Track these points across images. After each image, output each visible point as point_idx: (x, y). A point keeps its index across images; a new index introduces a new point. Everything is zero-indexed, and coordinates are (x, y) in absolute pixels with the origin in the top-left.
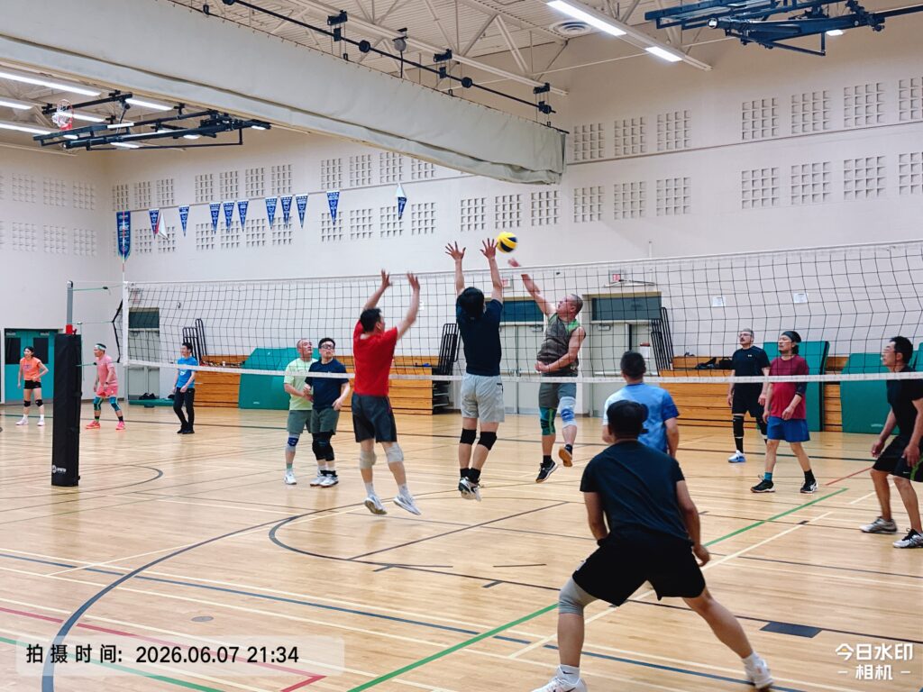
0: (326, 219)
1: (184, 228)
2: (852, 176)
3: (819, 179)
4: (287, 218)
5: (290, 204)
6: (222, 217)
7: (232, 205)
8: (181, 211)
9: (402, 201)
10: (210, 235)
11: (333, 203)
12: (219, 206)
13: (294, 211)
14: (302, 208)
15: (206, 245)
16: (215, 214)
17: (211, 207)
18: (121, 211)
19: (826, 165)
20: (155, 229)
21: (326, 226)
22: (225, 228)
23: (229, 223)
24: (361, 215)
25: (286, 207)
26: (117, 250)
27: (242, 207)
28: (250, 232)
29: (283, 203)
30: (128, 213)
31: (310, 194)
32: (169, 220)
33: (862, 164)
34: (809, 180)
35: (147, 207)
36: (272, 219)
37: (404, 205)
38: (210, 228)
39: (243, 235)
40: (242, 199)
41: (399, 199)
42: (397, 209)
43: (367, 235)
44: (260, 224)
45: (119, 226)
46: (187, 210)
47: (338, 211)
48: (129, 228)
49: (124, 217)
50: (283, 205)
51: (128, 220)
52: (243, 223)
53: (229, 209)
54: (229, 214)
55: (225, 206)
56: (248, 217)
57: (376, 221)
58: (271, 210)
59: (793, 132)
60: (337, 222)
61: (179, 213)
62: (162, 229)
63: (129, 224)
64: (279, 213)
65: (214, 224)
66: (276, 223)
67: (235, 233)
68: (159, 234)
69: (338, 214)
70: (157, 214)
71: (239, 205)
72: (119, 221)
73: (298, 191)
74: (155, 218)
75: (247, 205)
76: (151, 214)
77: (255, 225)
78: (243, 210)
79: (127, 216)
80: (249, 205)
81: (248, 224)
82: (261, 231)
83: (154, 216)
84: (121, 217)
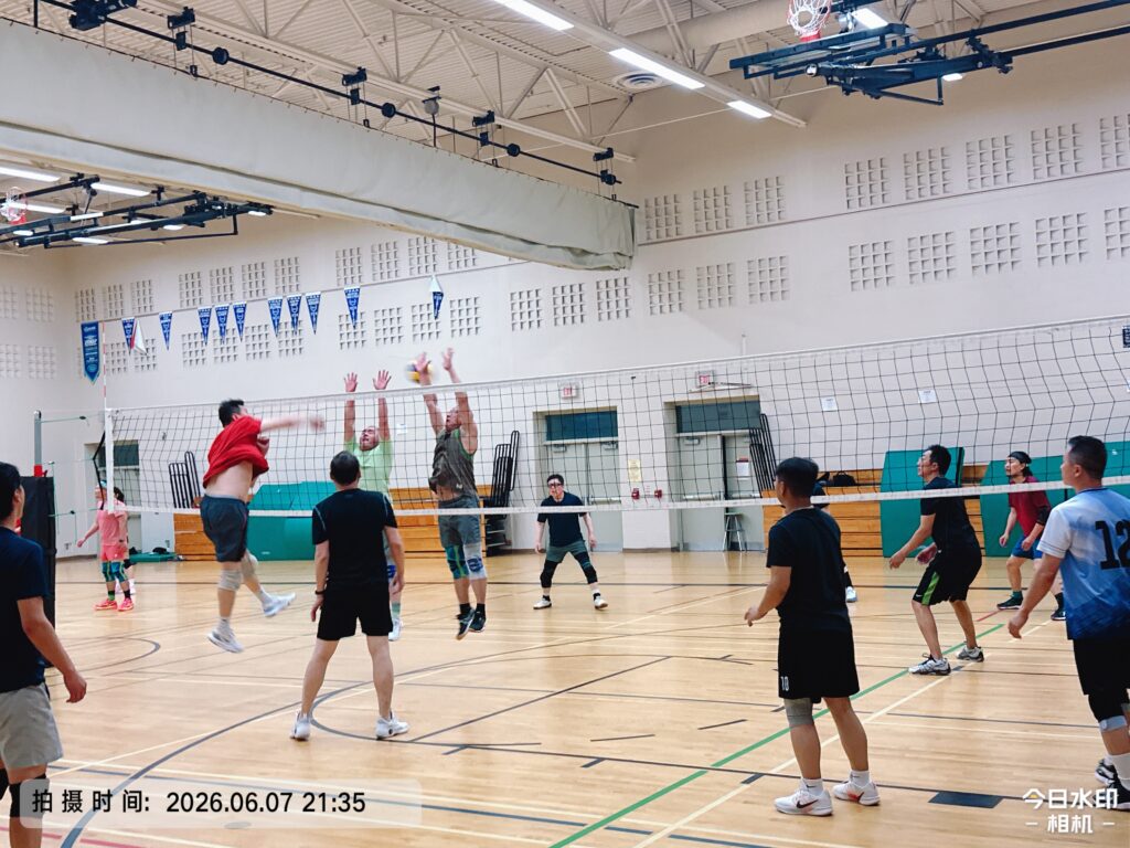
0: (344, 321)
1: (167, 340)
2: (980, 247)
3: (942, 252)
4: (295, 322)
5: (298, 306)
6: (214, 325)
7: (227, 309)
8: (162, 318)
9: (438, 296)
10: (199, 347)
11: (353, 302)
12: (210, 311)
13: (304, 314)
14: (314, 310)
15: (195, 359)
16: (205, 321)
17: (200, 312)
18: (86, 321)
19: (949, 236)
20: (131, 343)
21: (345, 331)
22: (219, 337)
23: (223, 331)
24: (387, 315)
25: (294, 309)
26: (83, 371)
27: (239, 311)
28: (250, 342)
29: (289, 304)
30: (96, 324)
31: (322, 292)
32: (147, 330)
33: (992, 233)
34: (929, 254)
35: (120, 317)
36: (276, 325)
37: (440, 301)
38: (200, 339)
39: (241, 346)
40: (239, 301)
41: (435, 294)
42: (432, 306)
43: (396, 340)
44: (263, 331)
45: (84, 340)
46: (170, 318)
47: (358, 312)
48: (98, 342)
49: (91, 330)
50: (290, 307)
51: (96, 333)
52: (240, 331)
53: (223, 314)
54: (222, 320)
55: (218, 311)
56: (247, 323)
57: (407, 321)
58: (275, 313)
59: (908, 198)
60: (359, 326)
61: (158, 323)
62: (139, 342)
63: (97, 338)
64: (286, 316)
65: (205, 333)
66: (282, 329)
67: (231, 344)
68: (135, 348)
69: (359, 315)
70: (132, 323)
71: (235, 309)
72: (85, 335)
73: (308, 289)
74: (129, 328)
75: (244, 308)
76: (125, 324)
77: (256, 333)
78: (240, 314)
79: (94, 328)
80: (247, 308)
81: (247, 332)
82: (263, 340)
83: (129, 326)
84: (87, 329)
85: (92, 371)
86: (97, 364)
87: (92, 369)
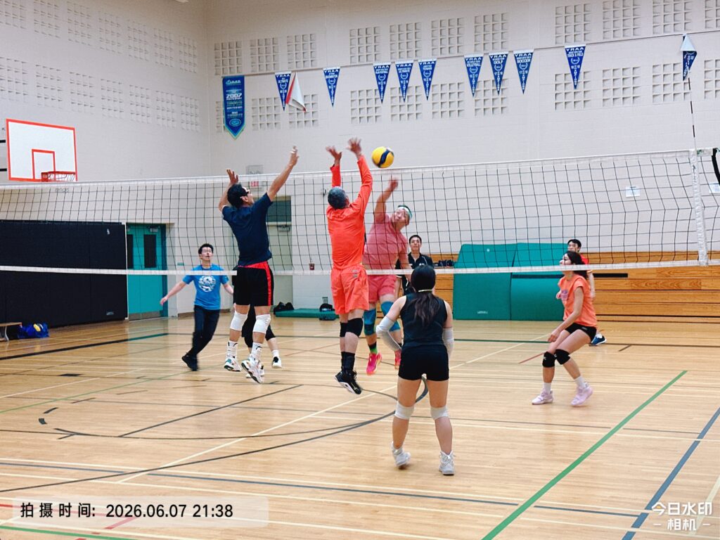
0: (561, 80)
1: (332, 96)
4: (499, 80)
5: (504, 63)
6: (393, 81)
7: (410, 66)
8: (327, 74)
9: (689, 55)
10: (372, 104)
11: (575, 61)
12: (388, 68)
13: (511, 71)
14: (524, 68)
15: (367, 116)
16: (382, 78)
17: (376, 68)
18: (228, 74)
20: (285, 99)
21: (561, 89)
22: (397, 93)
23: (404, 88)
24: (619, 74)
25: (498, 66)
26: (223, 124)
27: (425, 68)
28: (438, 99)
29: (492, 62)
30: (242, 78)
32: (306, 87)
35: (272, 71)
36: (474, 83)
37: (692, 61)
38: (374, 95)
39: (426, 106)
40: (426, 58)
41: (685, 53)
44: (455, 89)
45: (225, 94)
46: (337, 73)
48: (243, 96)
49: (235, 84)
50: (493, 65)
51: (241, 87)
52: (427, 89)
53: (405, 71)
54: (404, 77)
55: (398, 67)
56: (436, 80)
58: (473, 72)
60: (580, 86)
61: (322, 79)
62: (297, 94)
63: (243, 92)
64: (486, 73)
65: (381, 90)
66: (480, 87)
67: (412, 101)
68: (290, 104)
69: (582, 74)
70: (288, 78)
71: (421, 66)
72: (226, 89)
73: (516, 46)
74: (284, 85)
75: (433, 66)
76: (278, 78)
77: (446, 90)
78: (428, 72)
79: (239, 82)
80: (436, 65)
81: (435, 90)
82: (455, 98)
83: (284, 81)
84: (229, 83)
85: (234, 121)
86: (242, 119)
87: (235, 123)
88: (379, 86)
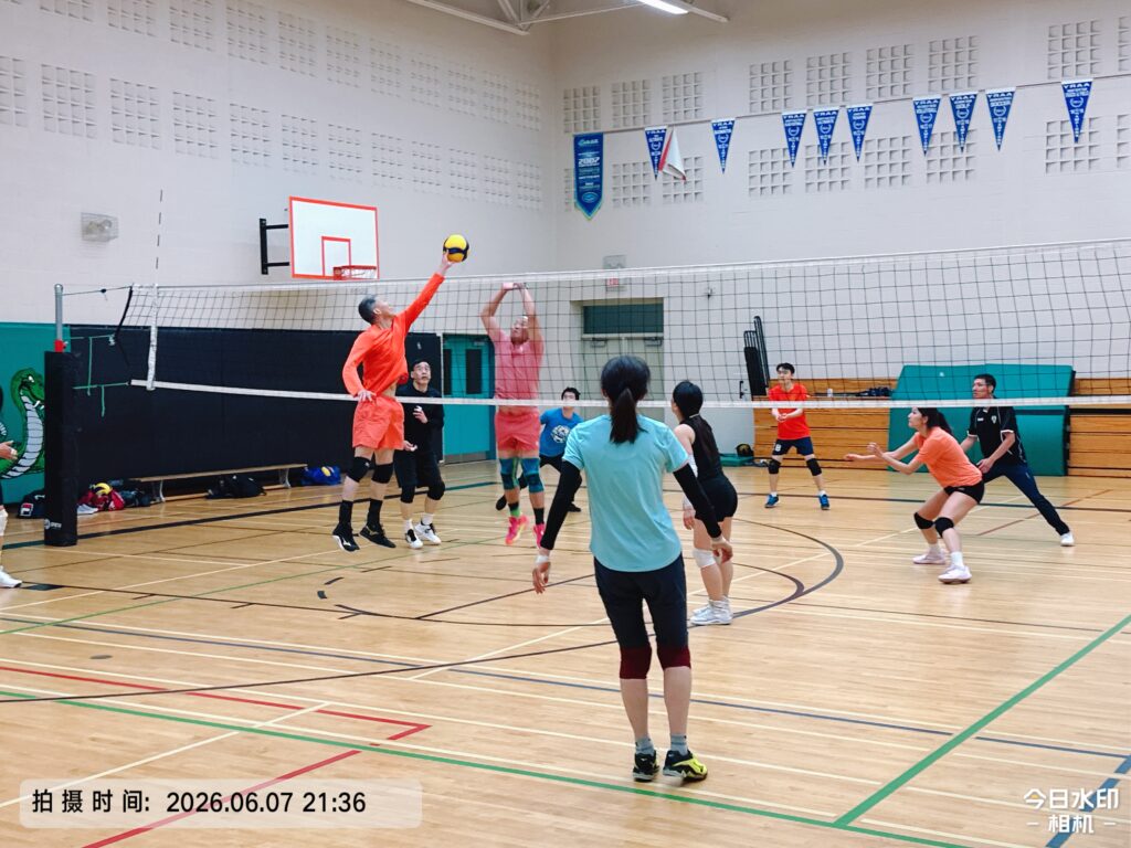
0: (1056, 130)
1: (723, 158)
4: (962, 132)
5: (971, 108)
6: (810, 136)
7: (834, 115)
8: (716, 128)
10: (779, 168)
12: (803, 118)
13: (981, 120)
14: (1000, 115)
15: (765, 185)
16: (793, 131)
17: (785, 119)
18: (582, 132)
20: (658, 163)
21: (1056, 143)
22: (815, 153)
23: (825, 146)
25: (963, 113)
26: (573, 200)
27: (856, 117)
28: (873, 160)
29: (953, 106)
30: (600, 137)
32: (689, 145)
35: (641, 126)
36: (926, 136)
38: (782, 156)
39: (856, 169)
40: (858, 102)
44: (898, 145)
45: (577, 158)
46: (730, 127)
48: (600, 161)
49: (589, 144)
50: (955, 110)
51: (598, 148)
52: (858, 146)
53: (826, 121)
54: (825, 130)
55: (817, 117)
56: (871, 134)
58: (925, 120)
60: (1085, 137)
61: (712, 134)
62: (675, 158)
63: (601, 155)
64: (945, 122)
65: (793, 149)
66: (936, 142)
67: (836, 163)
68: (665, 170)
69: (1087, 122)
70: (663, 135)
71: (851, 114)
72: (578, 151)
73: (988, 82)
74: (657, 145)
75: (868, 113)
76: (649, 136)
77: (886, 147)
78: (860, 121)
79: (596, 141)
80: (873, 112)
81: (870, 147)
82: (898, 158)
83: (657, 139)
84: (583, 143)
85: (588, 195)
86: (598, 193)
87: (589, 198)
88: (790, 144)
